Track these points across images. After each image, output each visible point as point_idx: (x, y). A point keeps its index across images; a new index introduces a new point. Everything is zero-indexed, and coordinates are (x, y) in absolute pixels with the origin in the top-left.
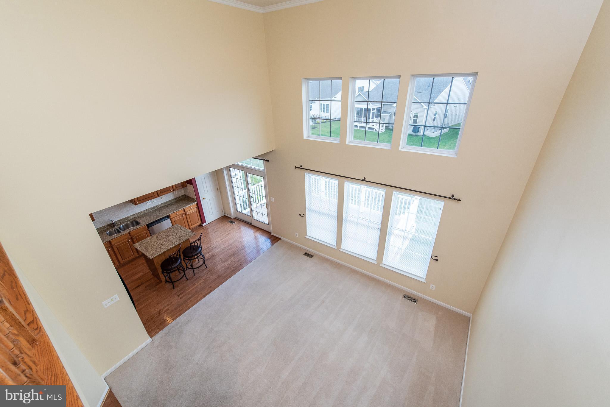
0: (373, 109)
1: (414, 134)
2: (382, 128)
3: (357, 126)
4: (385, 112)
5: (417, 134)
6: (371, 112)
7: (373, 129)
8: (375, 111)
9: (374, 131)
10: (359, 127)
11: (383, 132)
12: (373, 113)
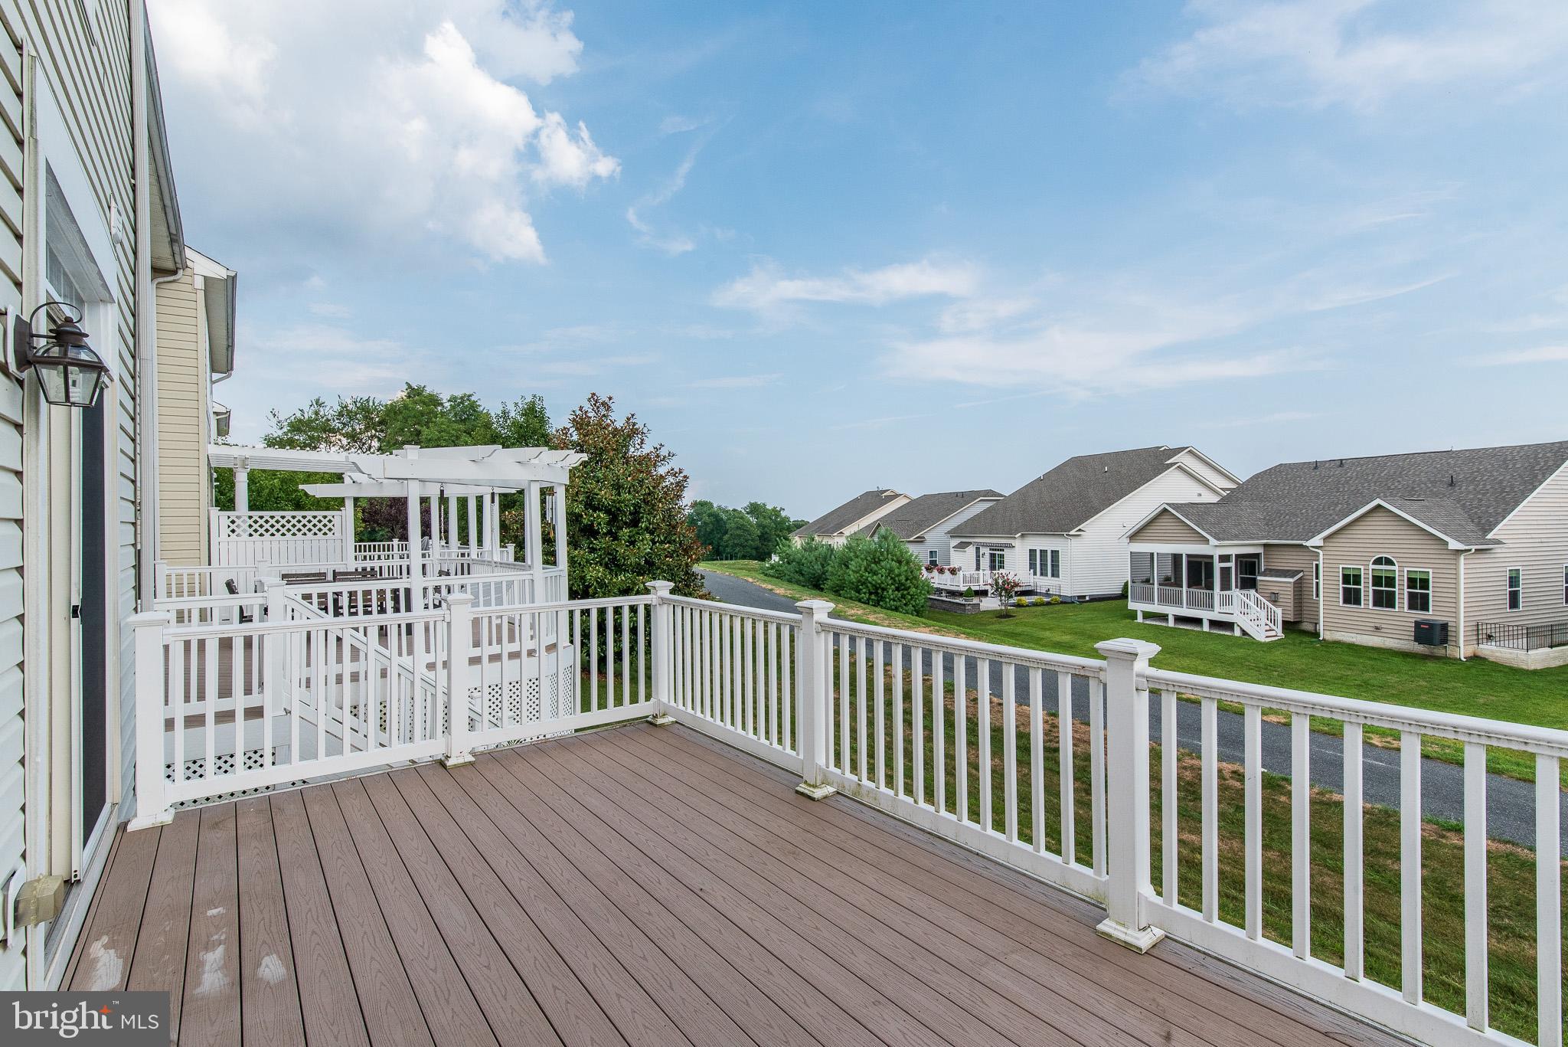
0: (1224, 558)
1: (1419, 648)
2: (1272, 625)
3: (1164, 617)
4: (1270, 572)
5: (1439, 651)
6: (1218, 566)
7: (1229, 626)
8: (1232, 565)
9: (1237, 633)
10: (1171, 620)
11: (1276, 638)
12: (1225, 572)
